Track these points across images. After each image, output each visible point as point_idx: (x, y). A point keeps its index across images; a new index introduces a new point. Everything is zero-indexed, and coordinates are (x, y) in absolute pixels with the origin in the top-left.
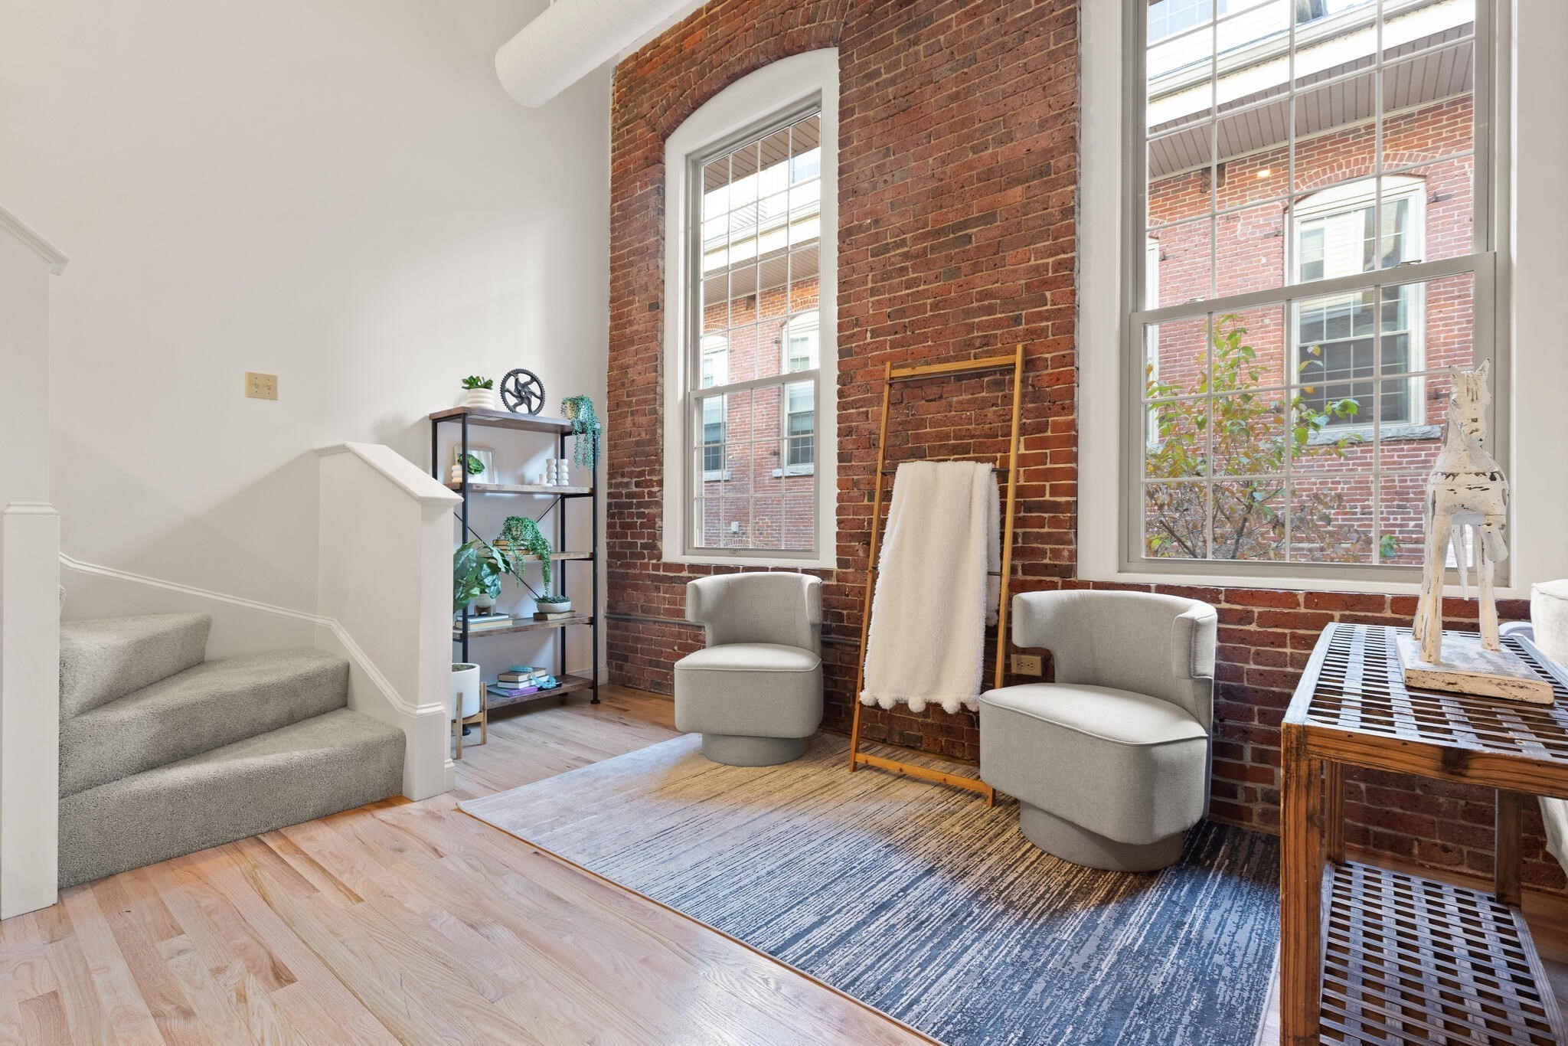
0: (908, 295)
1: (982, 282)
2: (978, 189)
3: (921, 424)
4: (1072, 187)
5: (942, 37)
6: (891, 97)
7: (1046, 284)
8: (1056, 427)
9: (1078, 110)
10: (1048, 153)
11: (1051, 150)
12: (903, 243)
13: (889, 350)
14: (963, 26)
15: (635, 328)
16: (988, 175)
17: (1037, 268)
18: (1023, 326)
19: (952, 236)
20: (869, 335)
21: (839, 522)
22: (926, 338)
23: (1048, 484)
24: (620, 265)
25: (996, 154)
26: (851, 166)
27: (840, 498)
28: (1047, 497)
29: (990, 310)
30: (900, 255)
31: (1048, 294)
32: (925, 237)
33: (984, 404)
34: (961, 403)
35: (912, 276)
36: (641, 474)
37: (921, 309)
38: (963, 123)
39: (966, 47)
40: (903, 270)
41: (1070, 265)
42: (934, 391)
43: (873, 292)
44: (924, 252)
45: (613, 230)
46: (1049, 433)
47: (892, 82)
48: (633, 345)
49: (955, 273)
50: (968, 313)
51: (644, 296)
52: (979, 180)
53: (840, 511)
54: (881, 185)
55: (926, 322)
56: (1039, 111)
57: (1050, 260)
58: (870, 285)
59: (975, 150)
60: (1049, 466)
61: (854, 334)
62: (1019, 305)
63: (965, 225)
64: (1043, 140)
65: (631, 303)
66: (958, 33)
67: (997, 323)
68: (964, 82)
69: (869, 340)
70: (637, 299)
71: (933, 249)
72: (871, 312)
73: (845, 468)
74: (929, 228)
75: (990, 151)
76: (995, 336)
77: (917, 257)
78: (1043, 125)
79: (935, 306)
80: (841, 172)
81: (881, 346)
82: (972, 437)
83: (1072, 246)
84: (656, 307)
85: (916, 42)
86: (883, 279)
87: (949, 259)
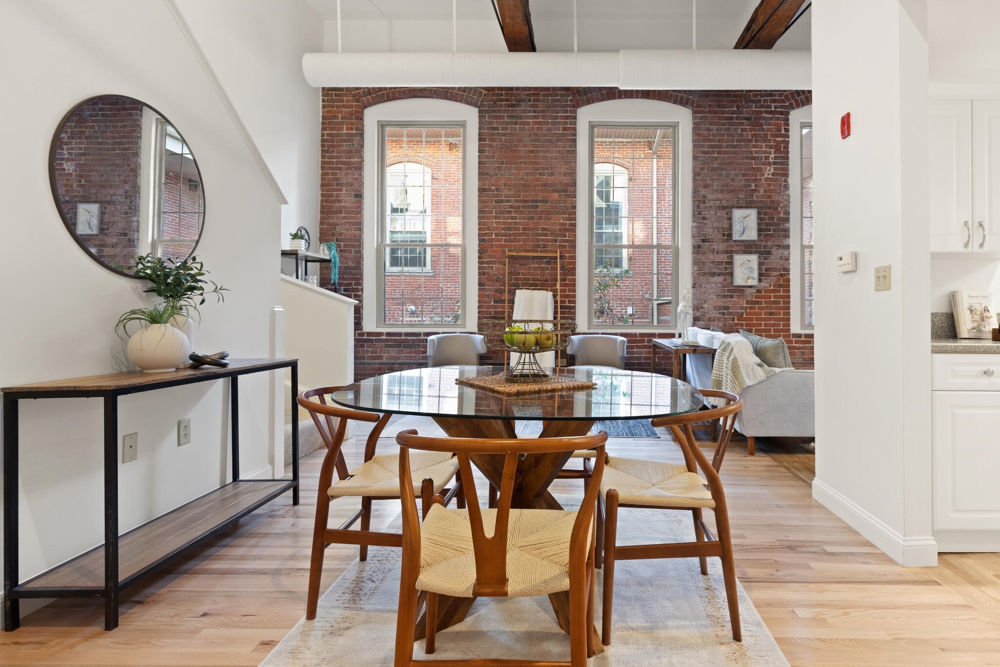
0: (512, 222)
1: (543, 224)
2: (541, 189)
3: (518, 274)
4: (575, 199)
5: (526, 127)
6: (504, 140)
7: (566, 230)
8: (570, 280)
9: (576, 173)
10: (567, 185)
11: (568, 184)
12: (510, 201)
13: (503, 243)
14: (535, 126)
15: (343, 204)
16: (545, 185)
17: (563, 224)
18: (558, 243)
19: (530, 204)
20: (494, 235)
21: (479, 312)
22: (519, 240)
23: (567, 300)
24: (330, 167)
25: (547, 179)
26: (485, 163)
27: (479, 301)
28: (567, 304)
29: (546, 235)
30: (508, 205)
31: (567, 234)
32: (520, 201)
33: (544, 269)
34: (535, 267)
35: (513, 215)
36: (350, 284)
37: (518, 229)
38: (535, 163)
39: (536, 135)
40: (509, 212)
41: (574, 225)
42: (523, 262)
43: (496, 218)
44: (519, 207)
45: (323, 146)
46: (567, 282)
47: (505, 135)
48: (342, 214)
49: (532, 218)
50: (538, 235)
51: (350, 188)
52: (542, 186)
53: (479, 307)
54: (500, 176)
55: (520, 235)
56: (563, 169)
57: (568, 222)
58: (494, 215)
59: (540, 174)
60: (567, 293)
61: (487, 234)
62: (557, 235)
63: (536, 201)
64: (566, 180)
65: (341, 190)
66: (533, 129)
67: (548, 241)
68: (535, 147)
69: (494, 237)
70: (344, 189)
71: (523, 207)
72: (495, 225)
73: (482, 289)
74: (521, 198)
75: (546, 177)
76: (548, 245)
77: (516, 208)
78: (565, 174)
79: (524, 229)
80: (480, 163)
81: (500, 240)
82: (539, 281)
83: (575, 219)
84: (359, 196)
85: (516, 124)
86: (501, 214)
87: (529, 212)
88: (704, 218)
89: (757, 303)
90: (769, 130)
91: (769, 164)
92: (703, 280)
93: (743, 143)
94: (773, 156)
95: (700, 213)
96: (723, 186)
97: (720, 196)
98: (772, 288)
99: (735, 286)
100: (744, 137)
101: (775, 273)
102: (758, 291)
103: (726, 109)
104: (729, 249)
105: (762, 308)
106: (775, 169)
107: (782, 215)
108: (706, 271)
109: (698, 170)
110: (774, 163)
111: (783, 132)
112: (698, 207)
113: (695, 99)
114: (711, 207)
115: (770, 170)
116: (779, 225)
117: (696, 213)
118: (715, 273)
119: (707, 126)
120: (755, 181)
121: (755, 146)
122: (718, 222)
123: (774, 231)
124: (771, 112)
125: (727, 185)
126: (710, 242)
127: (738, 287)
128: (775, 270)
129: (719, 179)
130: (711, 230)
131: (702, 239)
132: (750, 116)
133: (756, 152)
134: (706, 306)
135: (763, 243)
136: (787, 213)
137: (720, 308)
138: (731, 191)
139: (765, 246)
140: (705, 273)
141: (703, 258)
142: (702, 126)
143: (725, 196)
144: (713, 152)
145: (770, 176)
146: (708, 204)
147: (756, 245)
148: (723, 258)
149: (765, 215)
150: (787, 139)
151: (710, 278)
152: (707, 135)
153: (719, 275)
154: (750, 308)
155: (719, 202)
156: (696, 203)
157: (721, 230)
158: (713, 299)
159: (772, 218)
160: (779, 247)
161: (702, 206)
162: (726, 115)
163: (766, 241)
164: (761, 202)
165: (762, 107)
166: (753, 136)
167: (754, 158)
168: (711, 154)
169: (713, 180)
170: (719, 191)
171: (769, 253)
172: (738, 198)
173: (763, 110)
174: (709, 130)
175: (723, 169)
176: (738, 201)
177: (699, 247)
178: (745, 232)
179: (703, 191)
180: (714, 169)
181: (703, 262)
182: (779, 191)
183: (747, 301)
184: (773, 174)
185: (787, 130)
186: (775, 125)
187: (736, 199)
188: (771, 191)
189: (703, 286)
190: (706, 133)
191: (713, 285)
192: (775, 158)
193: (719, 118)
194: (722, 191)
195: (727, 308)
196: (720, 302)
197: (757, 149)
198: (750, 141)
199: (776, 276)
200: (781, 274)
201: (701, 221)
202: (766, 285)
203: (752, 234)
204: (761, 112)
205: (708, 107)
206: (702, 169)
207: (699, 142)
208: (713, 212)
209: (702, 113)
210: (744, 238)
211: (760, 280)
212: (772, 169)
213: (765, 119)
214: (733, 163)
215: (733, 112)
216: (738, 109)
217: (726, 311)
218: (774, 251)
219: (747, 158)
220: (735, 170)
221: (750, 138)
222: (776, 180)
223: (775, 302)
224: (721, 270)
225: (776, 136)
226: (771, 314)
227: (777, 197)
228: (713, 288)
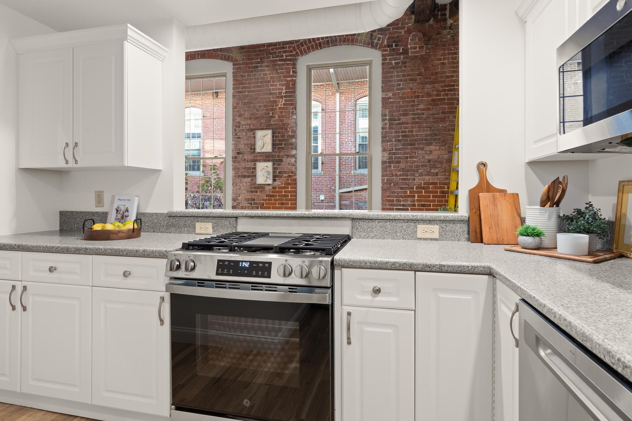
88: (239, 138)
89: (273, 196)
90: (282, 73)
91: (282, 97)
92: (238, 180)
93: (264, 84)
94: (284, 91)
95: (236, 135)
96: (251, 115)
97: (249, 122)
98: (283, 185)
99: (258, 185)
100: (265, 80)
101: (285, 175)
102: (274, 188)
103: (254, 61)
104: (255, 158)
105: (276, 200)
106: (285, 101)
107: (290, 133)
108: (240, 174)
109: (235, 105)
110: (285, 97)
111: (291, 74)
112: (235, 130)
113: (234, 56)
114: (243, 130)
115: (282, 102)
116: (288, 140)
117: (234, 134)
118: (245, 176)
119: (241, 74)
120: (272, 110)
121: (272, 85)
122: (248, 140)
123: (285, 145)
124: (283, 60)
125: (254, 114)
126: (242, 154)
127: (261, 185)
128: (285, 172)
129: (249, 110)
130: (243, 146)
131: (238, 152)
132: (269, 64)
133: (273, 89)
134: (239, 198)
135: (278, 154)
136: (294, 132)
137: (248, 200)
138: (256, 118)
139: (278, 156)
140: (239, 176)
141: (238, 166)
142: (239, 74)
143: (252, 122)
144: (245, 92)
145: (282, 106)
146: (241, 128)
147: (272, 155)
148: (250, 165)
149: (278, 134)
150: (294, 79)
151: (243, 179)
152: (241, 80)
153: (248, 177)
154: (269, 200)
155: (248, 126)
156: (234, 127)
157: (250, 145)
158: (245, 193)
159: (283, 136)
160: (288, 156)
161: (238, 129)
162: (253, 65)
163: (279, 152)
164: (276, 124)
165: (277, 57)
166: (271, 78)
167: (272, 94)
168: (243, 93)
169: (244, 111)
170: (249, 118)
171: (281, 161)
172: (261, 123)
173: (277, 59)
174: (242, 76)
175: (251, 103)
176: (261, 125)
177: (236, 157)
178: (265, 146)
179: (238, 119)
180: (245, 104)
181: (238, 168)
182: (288, 116)
183: (266, 195)
184: (284, 104)
185: (295, 72)
186: (286, 69)
187: (260, 123)
188: (282, 117)
189: (238, 184)
190: (240, 78)
191: (244, 184)
192: (286, 93)
193: (249, 67)
194: (250, 118)
195: (254, 200)
196: (249, 196)
197: (274, 87)
198: (269, 82)
199: (286, 177)
200: (289, 176)
201: (237, 140)
202: (279, 183)
203: (268, 148)
204: (277, 61)
205: (242, 60)
206: (237, 104)
207: (236, 85)
208: (244, 133)
209: (238, 65)
210: (263, 150)
211: (274, 180)
212: (284, 101)
213: (279, 65)
214: (257, 98)
215: (258, 63)
216: (261, 60)
217: (253, 202)
218: (284, 159)
219: (267, 94)
220: (259, 103)
221: (269, 79)
222: (287, 108)
223: (285, 196)
224: (250, 173)
225: (286, 77)
226: (282, 204)
227: (286, 120)
228: (244, 186)
